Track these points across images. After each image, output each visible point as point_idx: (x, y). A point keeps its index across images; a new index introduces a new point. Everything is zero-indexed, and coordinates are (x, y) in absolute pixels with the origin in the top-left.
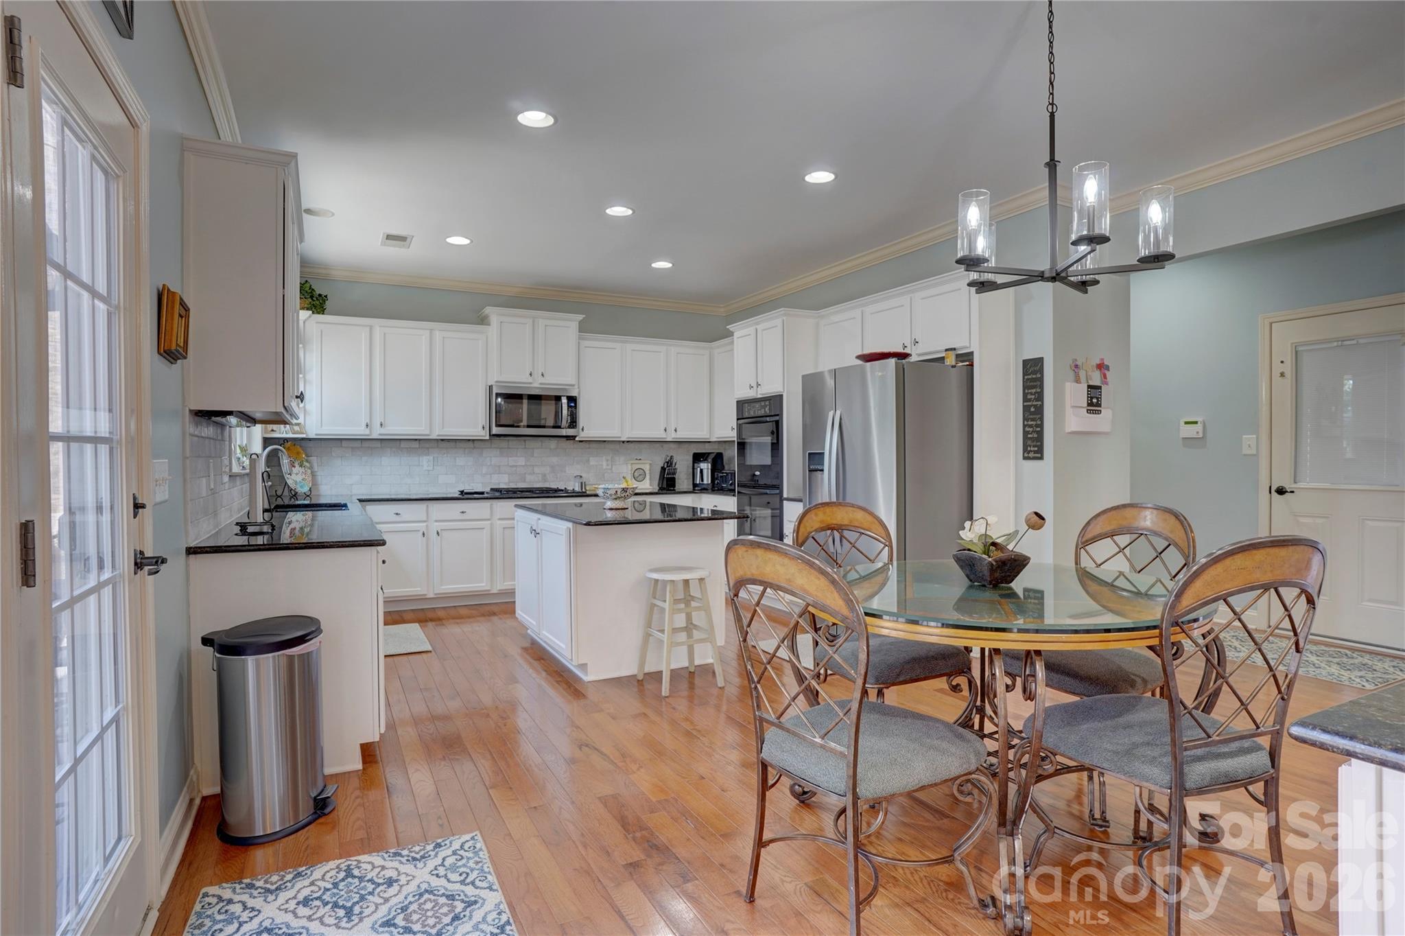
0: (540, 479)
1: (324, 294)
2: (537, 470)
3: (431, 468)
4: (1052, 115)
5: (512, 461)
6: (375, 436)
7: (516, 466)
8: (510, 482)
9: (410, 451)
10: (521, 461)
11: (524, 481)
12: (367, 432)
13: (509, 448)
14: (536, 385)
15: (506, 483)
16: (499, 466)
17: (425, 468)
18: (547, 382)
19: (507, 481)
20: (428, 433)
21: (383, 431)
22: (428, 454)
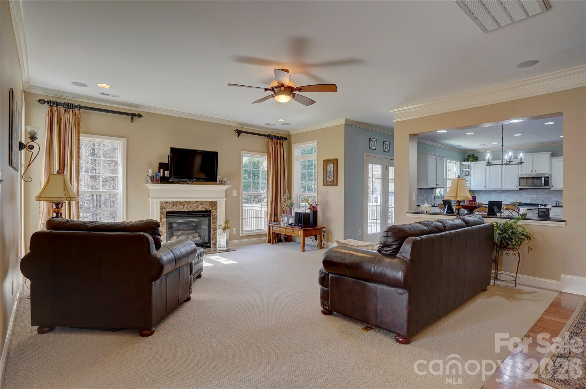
0: (542, 201)
1: (477, 156)
2: (540, 199)
3: (505, 197)
4: (503, 137)
5: (531, 196)
6: (487, 189)
7: (533, 197)
8: (530, 202)
9: (500, 193)
10: (535, 196)
11: (536, 202)
12: (485, 188)
13: (530, 192)
14: (534, 174)
15: (529, 202)
16: (527, 197)
17: (504, 197)
18: (538, 173)
19: (529, 201)
20: (501, 188)
21: (489, 188)
22: (505, 194)
